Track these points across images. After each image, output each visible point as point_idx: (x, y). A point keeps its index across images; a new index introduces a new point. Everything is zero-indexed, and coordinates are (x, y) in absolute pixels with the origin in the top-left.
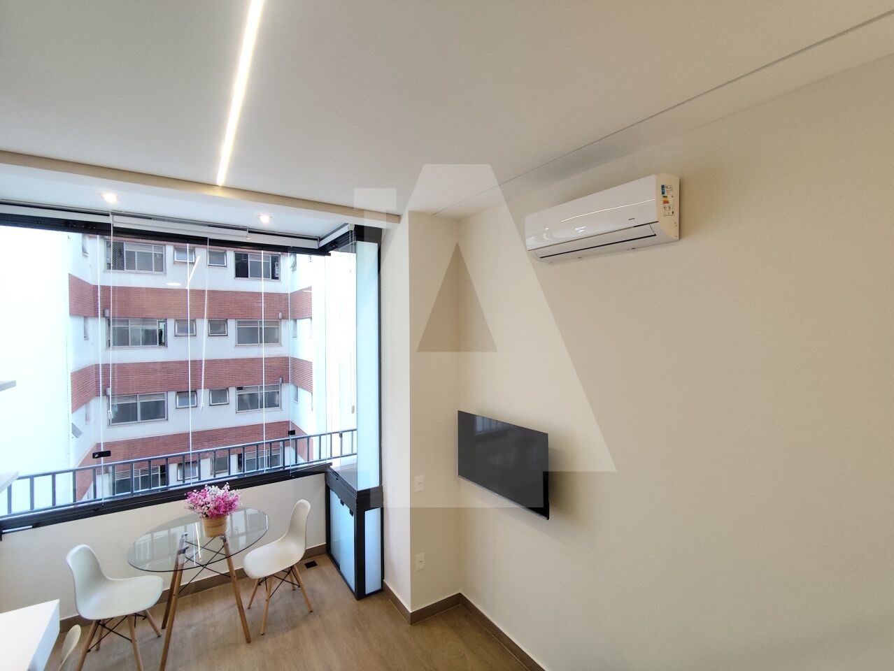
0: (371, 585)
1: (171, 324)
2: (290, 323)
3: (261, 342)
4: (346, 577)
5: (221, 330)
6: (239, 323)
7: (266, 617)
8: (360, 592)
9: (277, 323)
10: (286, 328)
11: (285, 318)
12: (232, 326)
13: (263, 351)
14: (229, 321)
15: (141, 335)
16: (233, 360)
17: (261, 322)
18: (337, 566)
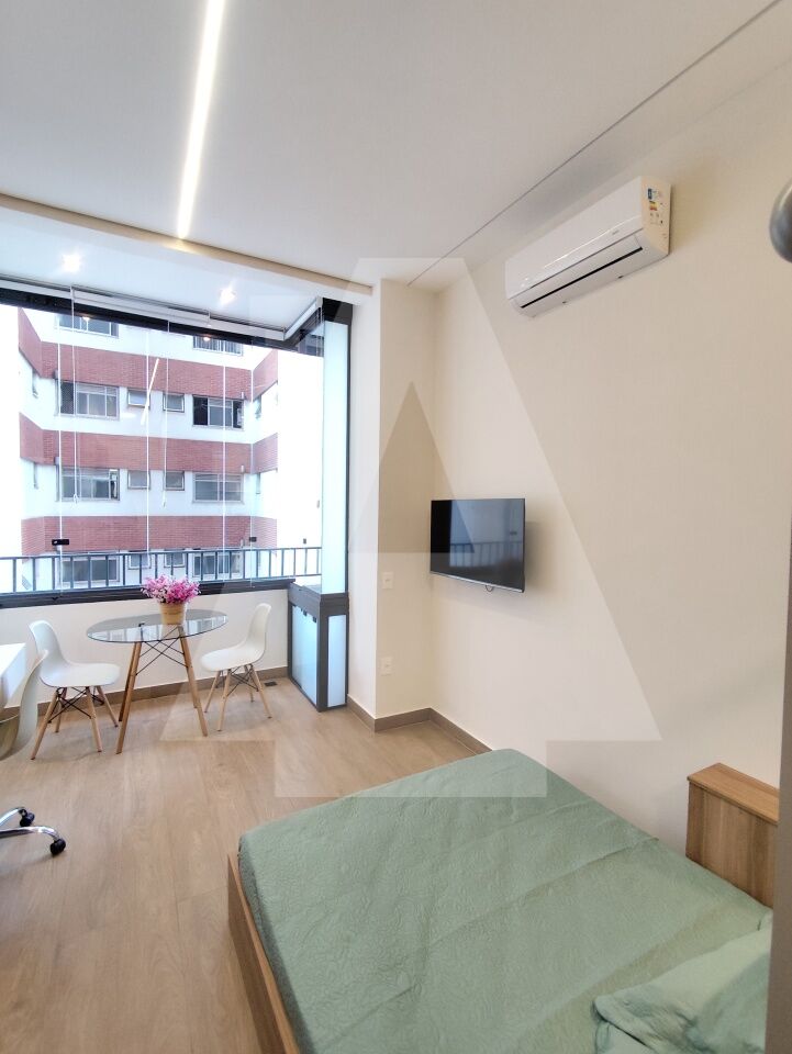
0: (335, 698)
1: (124, 474)
2: (253, 478)
3: (221, 498)
4: (308, 694)
5: (178, 484)
6: (197, 476)
7: (223, 717)
8: (322, 705)
9: (239, 476)
10: (249, 484)
11: (246, 472)
12: (189, 479)
13: (222, 509)
14: (186, 474)
15: (93, 487)
16: (189, 517)
17: (221, 477)
18: (299, 686)
